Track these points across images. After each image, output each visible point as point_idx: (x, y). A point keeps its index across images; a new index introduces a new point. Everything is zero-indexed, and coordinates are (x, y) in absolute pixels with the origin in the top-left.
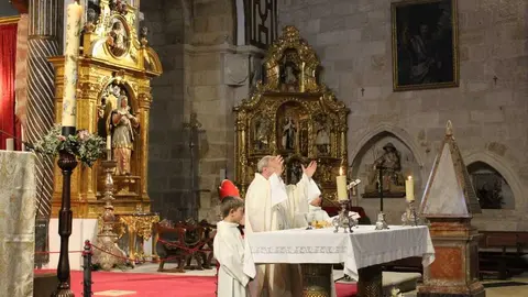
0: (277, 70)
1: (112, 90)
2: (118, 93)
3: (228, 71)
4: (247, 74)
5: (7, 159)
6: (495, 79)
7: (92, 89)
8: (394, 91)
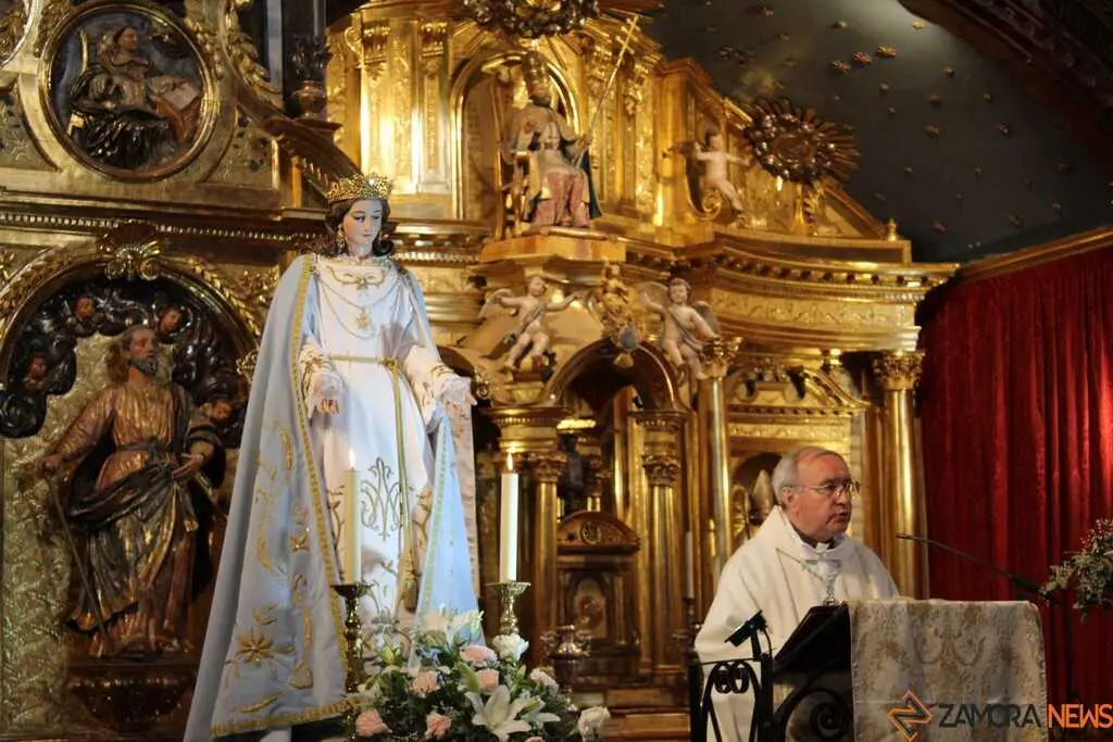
5: (955, 626)
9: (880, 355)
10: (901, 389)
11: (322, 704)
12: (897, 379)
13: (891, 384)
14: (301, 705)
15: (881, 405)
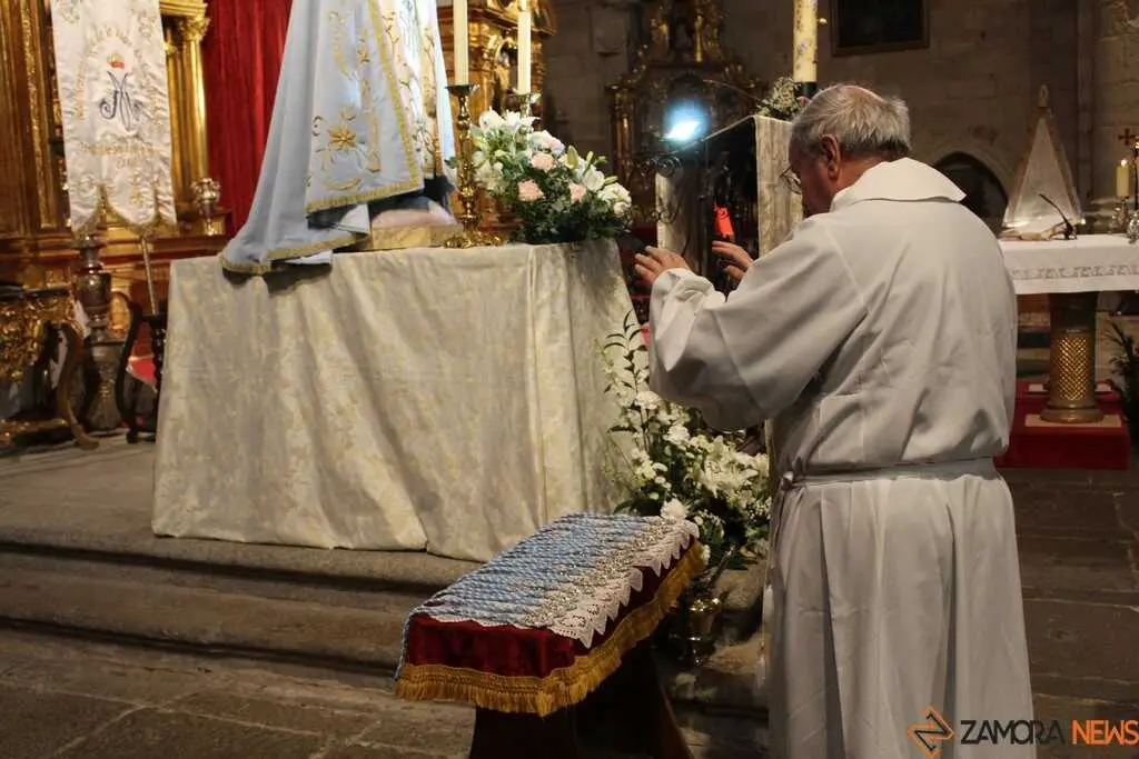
0: (664, 28)
1: (501, 59)
2: (507, 61)
3: (599, 32)
4: (624, 37)
6: (983, 35)
7: (485, 56)
8: (835, 55)
9: (184, 19)
10: (196, 38)
11: (387, 184)
12: (194, 34)
13: (190, 37)
14: (376, 185)
15: (181, 50)
